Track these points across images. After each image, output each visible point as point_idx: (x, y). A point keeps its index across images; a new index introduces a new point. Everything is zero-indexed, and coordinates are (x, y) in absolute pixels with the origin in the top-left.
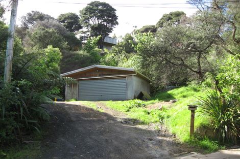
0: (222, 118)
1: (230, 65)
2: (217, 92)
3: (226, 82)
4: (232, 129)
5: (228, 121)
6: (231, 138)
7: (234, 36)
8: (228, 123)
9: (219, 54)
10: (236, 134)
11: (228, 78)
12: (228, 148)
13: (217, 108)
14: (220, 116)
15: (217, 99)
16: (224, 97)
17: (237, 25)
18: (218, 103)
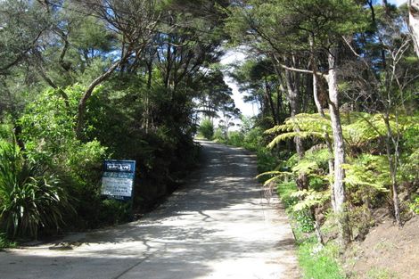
0: (17, 192)
1: (45, 102)
2: (14, 148)
3: (34, 132)
4: (33, 213)
5: (27, 199)
6: (28, 228)
7: (62, 57)
8: (26, 203)
9: (30, 80)
10: (37, 221)
11: (38, 126)
12: (22, 244)
13: (11, 175)
14: (14, 190)
15: (12, 159)
16: (25, 156)
17: (69, 39)
18: (14, 167)
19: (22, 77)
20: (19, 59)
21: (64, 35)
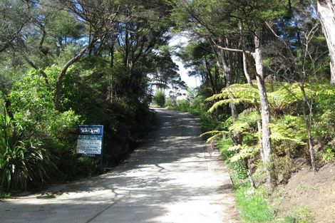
0: (10, 154)
1: (29, 81)
2: (5, 118)
3: (21, 105)
4: (22, 169)
5: (17, 159)
6: (19, 182)
7: (41, 43)
8: (17, 161)
9: (16, 63)
10: (26, 176)
11: (24, 99)
12: (15, 195)
13: (4, 140)
14: (7, 152)
15: (4, 127)
16: (14, 124)
17: (46, 29)
18: (6, 133)
19: (10, 61)
20: (7, 46)
21: (42, 26)
